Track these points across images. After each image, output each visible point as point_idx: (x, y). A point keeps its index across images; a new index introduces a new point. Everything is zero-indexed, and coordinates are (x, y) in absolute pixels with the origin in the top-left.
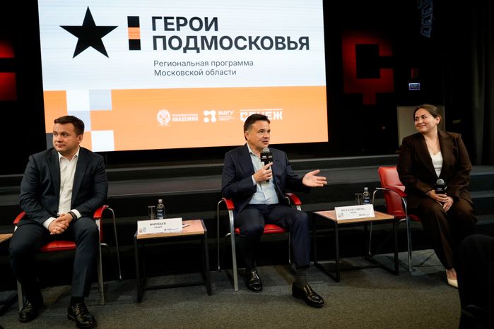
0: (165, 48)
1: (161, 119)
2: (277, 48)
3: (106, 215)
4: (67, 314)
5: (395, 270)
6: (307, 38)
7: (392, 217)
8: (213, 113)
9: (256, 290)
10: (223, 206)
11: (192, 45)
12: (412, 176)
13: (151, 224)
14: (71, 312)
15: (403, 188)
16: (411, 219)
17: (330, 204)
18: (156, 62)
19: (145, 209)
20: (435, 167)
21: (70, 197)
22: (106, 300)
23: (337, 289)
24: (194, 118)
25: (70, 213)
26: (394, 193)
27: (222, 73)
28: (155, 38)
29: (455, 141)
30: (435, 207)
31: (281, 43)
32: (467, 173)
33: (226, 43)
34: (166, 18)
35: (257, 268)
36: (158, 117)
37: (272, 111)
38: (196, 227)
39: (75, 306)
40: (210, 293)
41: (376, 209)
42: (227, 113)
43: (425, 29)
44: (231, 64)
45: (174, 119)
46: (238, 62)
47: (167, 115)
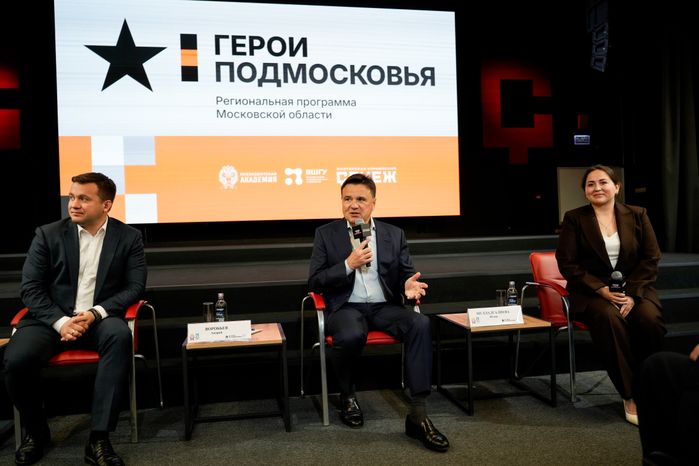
0: (232, 80)
1: (225, 179)
2: (390, 83)
3: (143, 314)
4: (84, 455)
5: (553, 399)
6: (432, 70)
7: (548, 324)
8: (298, 172)
9: (355, 425)
10: (310, 305)
11: (270, 75)
12: (577, 267)
13: (207, 329)
14: (89, 452)
15: (564, 283)
16: (575, 327)
17: (461, 304)
18: (219, 99)
19: (199, 307)
20: (609, 253)
21: (93, 287)
22: (141, 437)
23: (468, 425)
24: (271, 178)
25: (91, 310)
26: (551, 290)
27: (313, 116)
28: (218, 65)
29: (638, 218)
30: (610, 311)
31: (395, 75)
32: (654, 263)
33: (318, 74)
34: (235, 38)
35: (358, 394)
36: (221, 175)
37: (382, 171)
38: (271, 334)
39: (95, 444)
40: (288, 428)
41: (525, 311)
42: (318, 172)
43: (597, 60)
44: (324, 103)
45: (242, 178)
46: (335, 101)
47: (233, 173)
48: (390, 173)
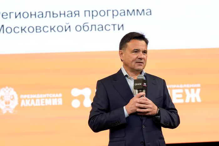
1: (3, 102)
8: (87, 92)
24: (55, 100)
27: (102, 28)
37: (184, 89)
44: (115, 13)
45: (23, 101)
46: (128, 10)
47: (13, 96)
48: (193, 90)
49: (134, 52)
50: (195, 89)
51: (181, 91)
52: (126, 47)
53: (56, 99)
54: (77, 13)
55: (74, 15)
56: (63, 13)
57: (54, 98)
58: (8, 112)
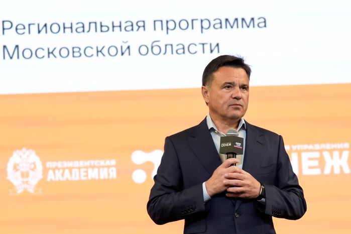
1: (18, 174)
8: (156, 157)
18: (7, 25)
24: (105, 171)
27: (184, 49)
36: (10, 169)
37: (321, 151)
45: (51, 172)
46: (227, 20)
47: (34, 163)
49: (225, 87)
50: (341, 151)
51: (317, 155)
52: (213, 80)
53: (106, 169)
54: (141, 24)
55: (135, 27)
56: (118, 24)
57: (103, 167)
58: (25, 191)
